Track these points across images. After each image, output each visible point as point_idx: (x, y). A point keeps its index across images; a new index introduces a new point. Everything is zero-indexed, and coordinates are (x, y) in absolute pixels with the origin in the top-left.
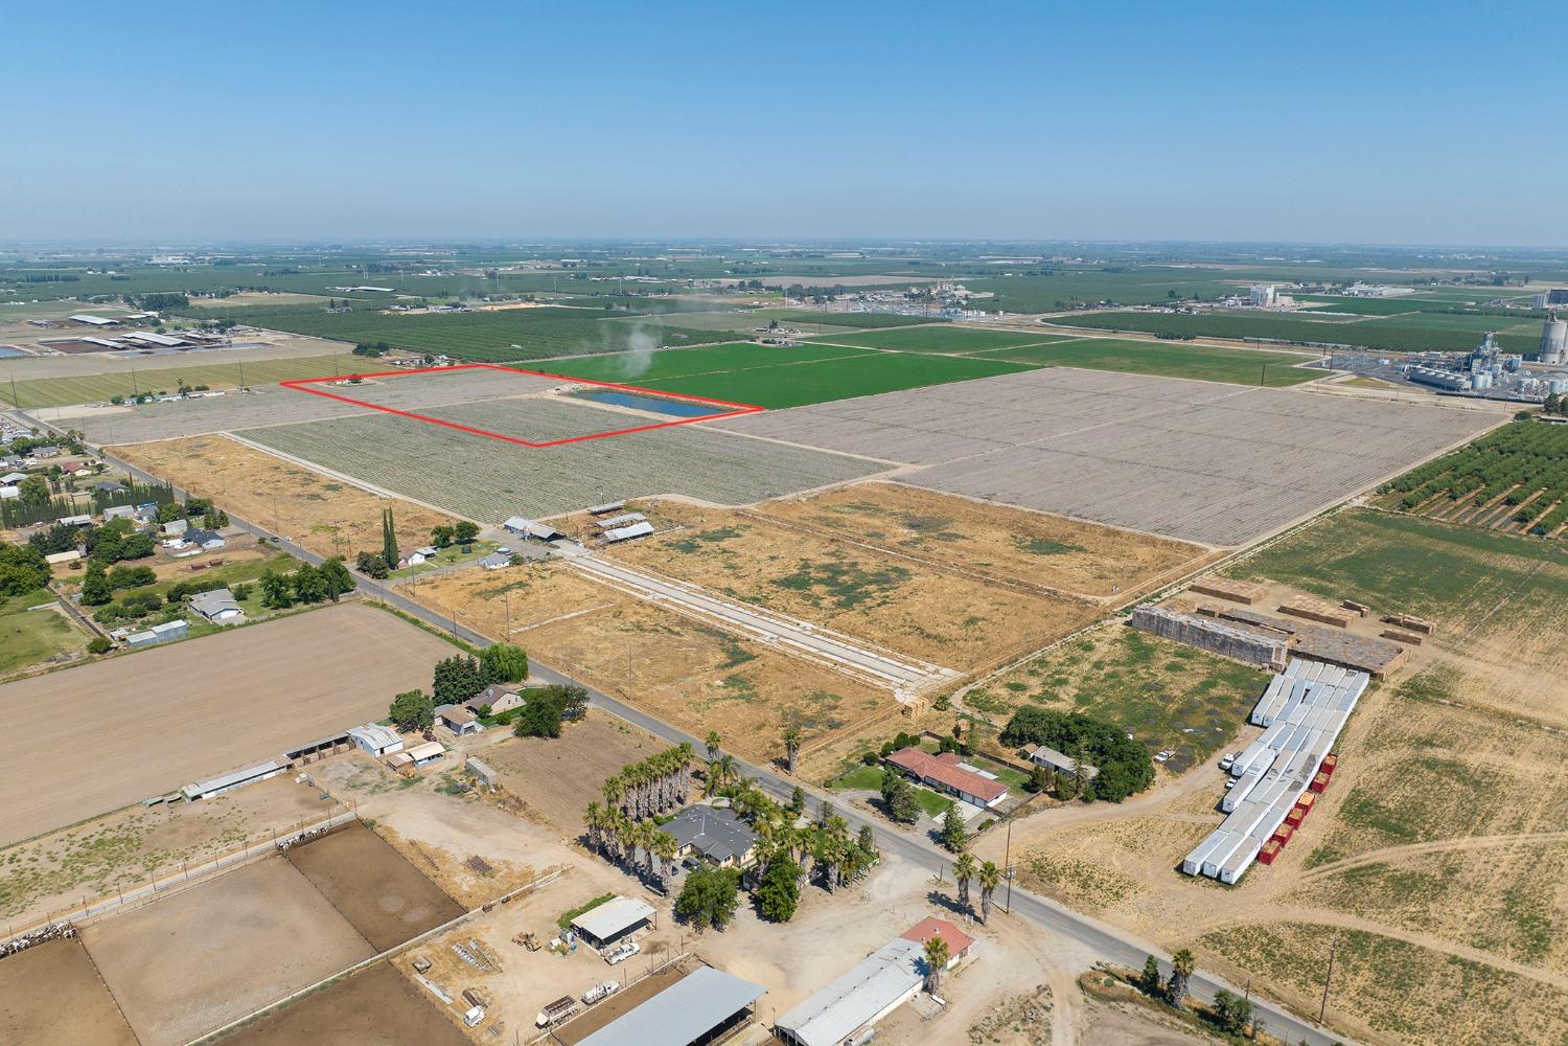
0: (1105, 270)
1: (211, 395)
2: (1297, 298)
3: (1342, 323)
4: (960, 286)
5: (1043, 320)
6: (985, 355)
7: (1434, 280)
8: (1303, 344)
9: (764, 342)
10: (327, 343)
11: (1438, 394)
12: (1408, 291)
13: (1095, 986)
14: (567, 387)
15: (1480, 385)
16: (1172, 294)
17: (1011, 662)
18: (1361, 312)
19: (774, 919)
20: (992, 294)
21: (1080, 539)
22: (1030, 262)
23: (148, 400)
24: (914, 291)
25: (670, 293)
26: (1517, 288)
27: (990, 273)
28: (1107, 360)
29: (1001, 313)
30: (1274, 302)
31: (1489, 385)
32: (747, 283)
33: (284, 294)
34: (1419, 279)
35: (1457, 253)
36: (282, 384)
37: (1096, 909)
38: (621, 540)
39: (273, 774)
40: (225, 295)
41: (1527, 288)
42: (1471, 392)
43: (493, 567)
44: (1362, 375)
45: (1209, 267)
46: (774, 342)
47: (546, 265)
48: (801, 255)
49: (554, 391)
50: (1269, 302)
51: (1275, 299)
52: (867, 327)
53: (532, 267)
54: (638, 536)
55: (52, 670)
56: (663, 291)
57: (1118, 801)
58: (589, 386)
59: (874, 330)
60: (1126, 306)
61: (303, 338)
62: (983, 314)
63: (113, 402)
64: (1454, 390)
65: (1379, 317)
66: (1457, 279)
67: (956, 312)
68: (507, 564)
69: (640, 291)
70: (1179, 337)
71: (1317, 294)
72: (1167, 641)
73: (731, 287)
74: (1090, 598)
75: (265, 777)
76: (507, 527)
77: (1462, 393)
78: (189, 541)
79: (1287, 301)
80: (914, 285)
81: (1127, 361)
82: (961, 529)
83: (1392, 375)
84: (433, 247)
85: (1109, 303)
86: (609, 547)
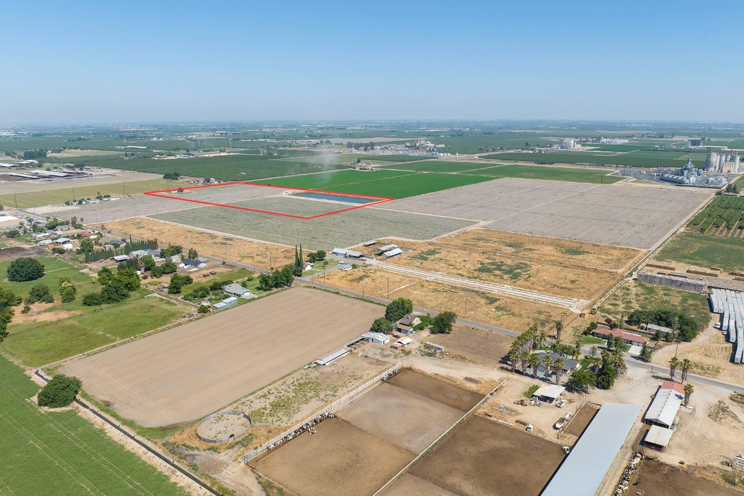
0: (484, 133)
1: (113, 199)
2: (583, 145)
3: (610, 155)
4: (428, 142)
5: (479, 157)
6: (467, 173)
7: (633, 136)
8: (602, 165)
9: (360, 169)
10: (143, 174)
11: (677, 185)
12: (627, 141)
13: (737, 400)
14: (290, 191)
15: (691, 182)
16: (527, 144)
17: (604, 295)
18: (615, 151)
19: (604, 388)
20: (444, 146)
21: (585, 248)
22: (446, 130)
23: (84, 203)
24: (408, 144)
25: (290, 147)
26: (670, 139)
27: (433, 135)
28: (524, 174)
29: (457, 154)
30: (574, 147)
31: (694, 181)
32: (324, 142)
33: (89, 151)
34: (628, 135)
35: (634, 123)
36: (145, 193)
37: (715, 376)
38: (391, 256)
39: (346, 354)
40: (59, 151)
41: (674, 139)
42: (689, 184)
43: (346, 269)
44: (639, 178)
45: (530, 131)
46: (365, 169)
47: (212, 134)
48: (334, 128)
49: (286, 193)
50: (572, 147)
51: (575, 146)
52: (401, 162)
53: (205, 136)
54: (397, 254)
55: (190, 321)
56: (286, 146)
57: (690, 341)
58: (300, 191)
59: (404, 163)
60: (509, 150)
61: (127, 172)
62: (449, 154)
63: (66, 204)
64: (682, 183)
65: (623, 153)
66: (643, 136)
67: (436, 154)
68: (351, 268)
69: (275, 146)
70: (547, 163)
71: (587, 143)
72: (655, 285)
73: (317, 143)
74: (612, 271)
75: (344, 355)
76: (333, 253)
77: (685, 185)
78: (188, 264)
79: (579, 146)
80: (407, 141)
81: (534, 175)
82: (531, 246)
83: (650, 178)
84: (141, 126)
85: (501, 149)
86: (388, 260)
